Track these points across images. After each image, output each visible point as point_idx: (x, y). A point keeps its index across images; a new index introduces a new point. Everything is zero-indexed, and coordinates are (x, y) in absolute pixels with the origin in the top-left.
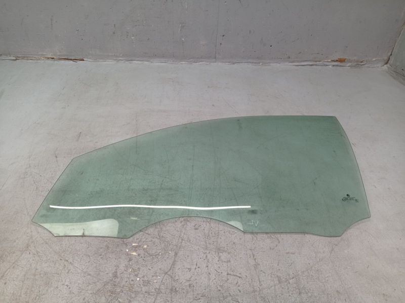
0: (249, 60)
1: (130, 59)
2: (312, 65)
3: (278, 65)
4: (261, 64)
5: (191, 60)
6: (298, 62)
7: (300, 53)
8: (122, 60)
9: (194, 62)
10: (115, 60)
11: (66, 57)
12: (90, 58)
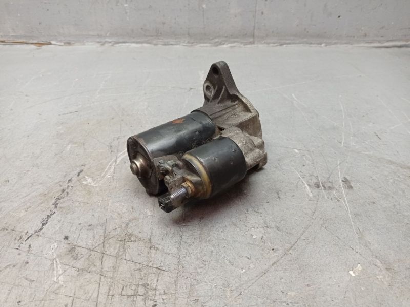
0: (305, 40)
1: (121, 40)
2: (400, 47)
3: (350, 46)
4: (323, 45)
5: (217, 40)
6: (379, 42)
7: (383, 28)
8: (110, 42)
9: (221, 44)
10: (99, 42)
11: (24, 40)
12: (61, 41)
